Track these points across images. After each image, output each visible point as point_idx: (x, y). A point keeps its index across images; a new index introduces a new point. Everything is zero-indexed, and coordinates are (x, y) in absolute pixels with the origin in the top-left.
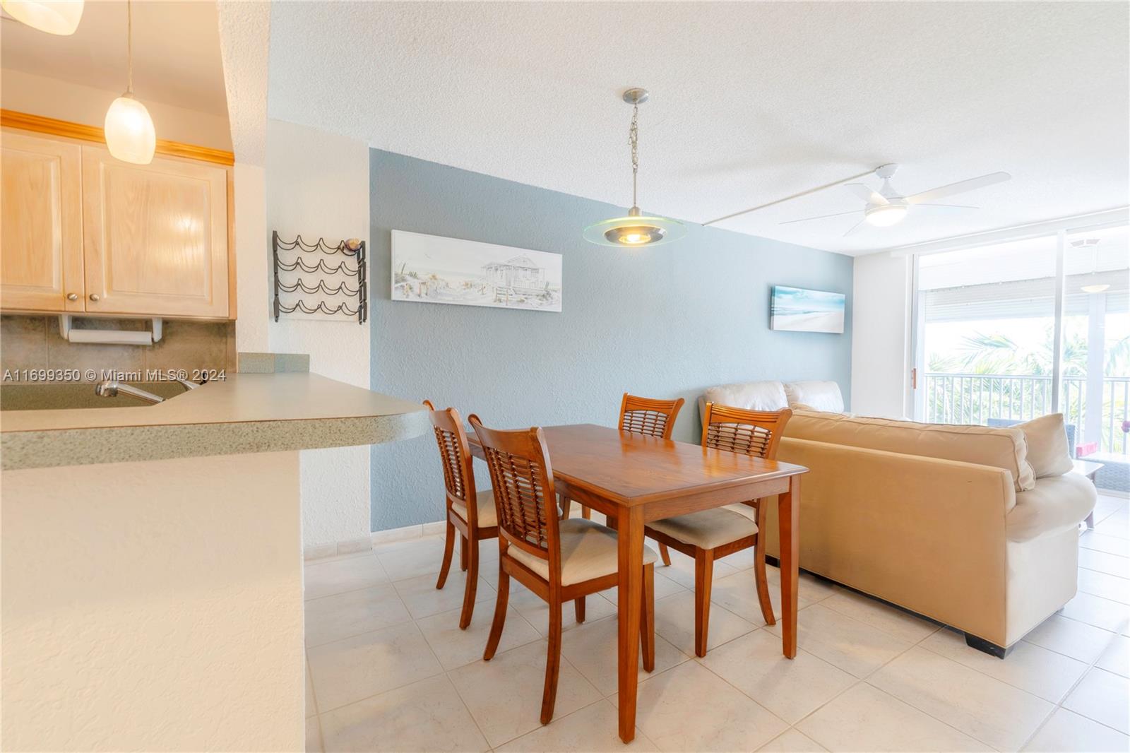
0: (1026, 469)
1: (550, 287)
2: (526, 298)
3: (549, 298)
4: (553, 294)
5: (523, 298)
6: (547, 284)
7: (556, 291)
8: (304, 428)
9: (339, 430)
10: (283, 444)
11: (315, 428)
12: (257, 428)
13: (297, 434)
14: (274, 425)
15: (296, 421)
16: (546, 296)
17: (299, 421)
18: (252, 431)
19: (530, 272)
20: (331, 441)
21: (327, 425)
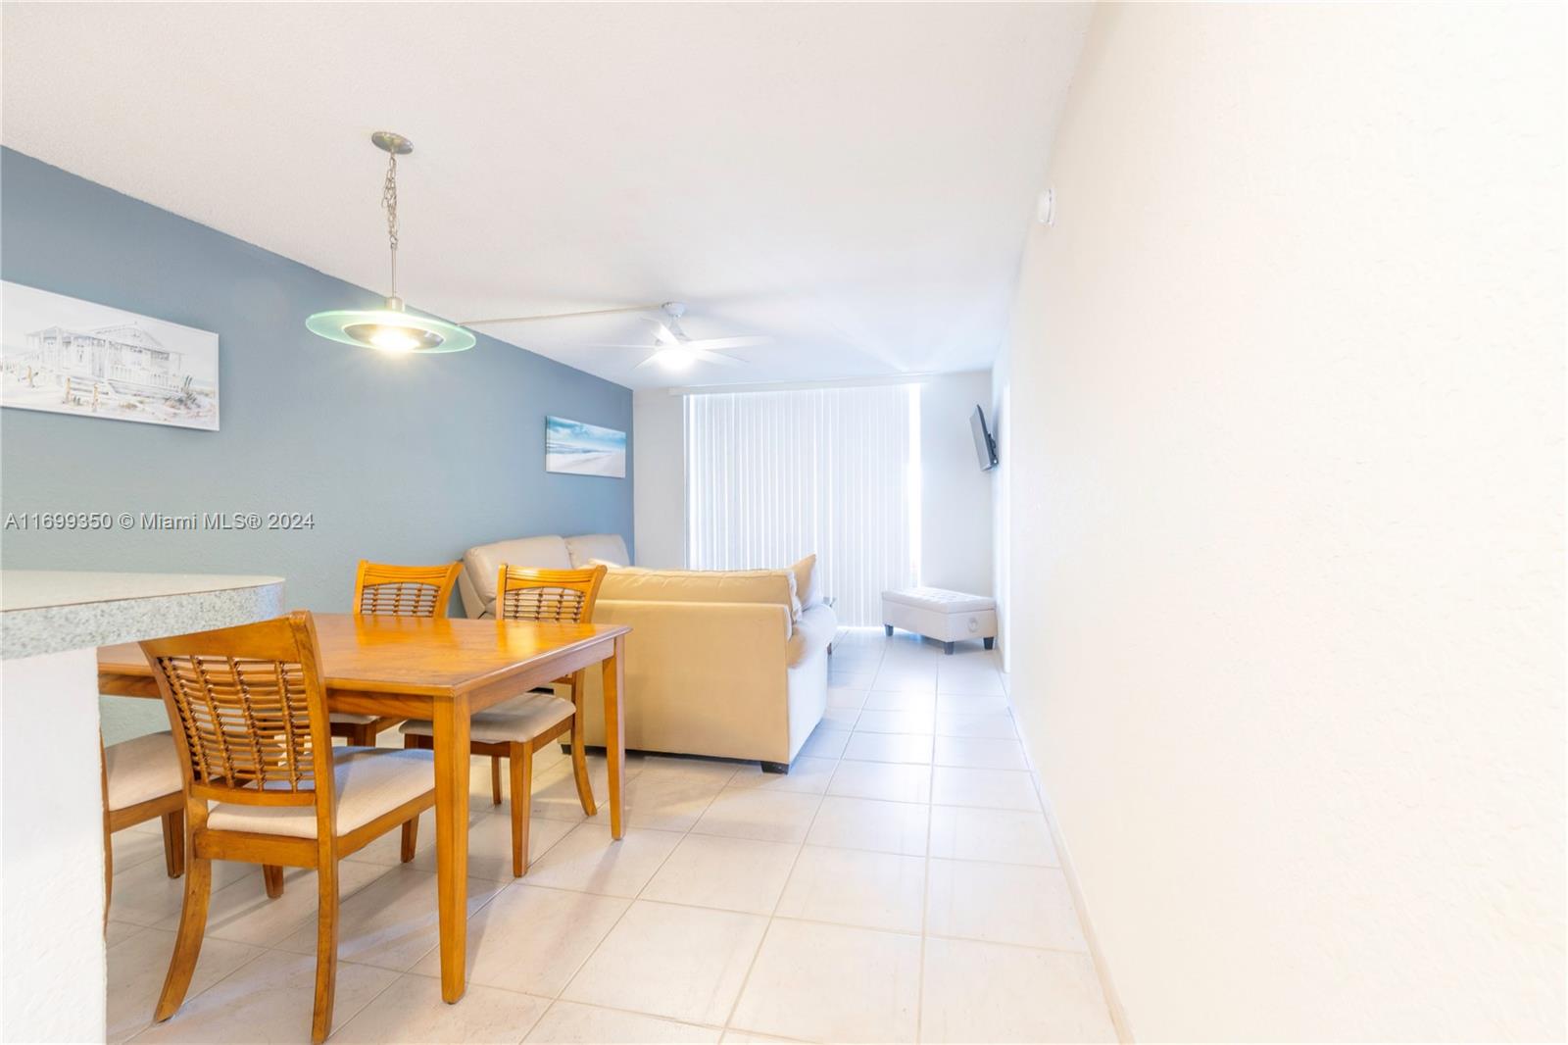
0: (797, 604)
1: (194, 387)
2: (141, 402)
3: (193, 406)
4: (201, 399)
5: (134, 400)
6: (189, 380)
7: (207, 395)
8: (167, 607)
9: (214, 607)
10: (138, 631)
11: (183, 607)
12: (103, 611)
13: (157, 616)
14: (126, 606)
15: (156, 599)
16: (186, 400)
17: (161, 598)
18: (96, 616)
19: (149, 356)
20: (204, 623)
21: (198, 602)
